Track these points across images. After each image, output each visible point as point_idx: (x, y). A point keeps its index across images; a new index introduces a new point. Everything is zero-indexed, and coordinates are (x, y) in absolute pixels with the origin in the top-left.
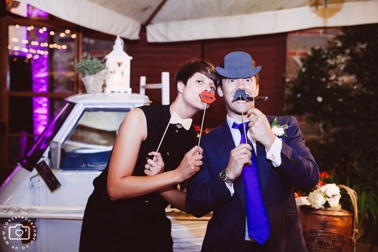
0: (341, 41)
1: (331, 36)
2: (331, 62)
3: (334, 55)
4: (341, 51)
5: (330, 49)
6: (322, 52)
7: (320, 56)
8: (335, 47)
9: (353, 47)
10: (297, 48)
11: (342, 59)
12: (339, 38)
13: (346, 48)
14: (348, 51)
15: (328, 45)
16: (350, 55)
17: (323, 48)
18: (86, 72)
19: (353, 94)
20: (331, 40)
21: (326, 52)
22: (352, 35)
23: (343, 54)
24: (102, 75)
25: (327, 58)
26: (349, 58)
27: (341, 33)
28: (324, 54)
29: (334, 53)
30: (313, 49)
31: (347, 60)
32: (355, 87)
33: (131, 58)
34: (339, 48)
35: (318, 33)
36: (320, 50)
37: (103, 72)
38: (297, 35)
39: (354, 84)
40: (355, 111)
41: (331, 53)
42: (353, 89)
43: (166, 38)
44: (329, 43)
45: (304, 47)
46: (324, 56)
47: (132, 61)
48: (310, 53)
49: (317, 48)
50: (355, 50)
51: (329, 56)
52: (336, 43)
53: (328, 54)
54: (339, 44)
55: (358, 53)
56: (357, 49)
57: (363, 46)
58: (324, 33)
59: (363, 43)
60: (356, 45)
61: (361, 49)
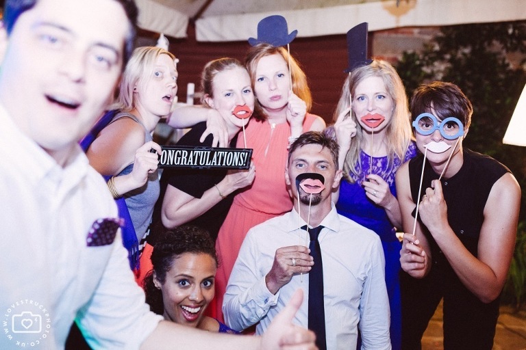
0: (439, 43)
1: (428, 38)
2: (426, 70)
3: (430, 61)
4: (439, 56)
5: (425, 54)
6: (416, 57)
7: (413, 62)
8: (432, 52)
9: (453, 52)
10: (385, 52)
11: (440, 67)
12: (438, 39)
13: (446, 53)
14: (448, 57)
15: (423, 49)
16: (450, 61)
17: (418, 52)
20: (427, 43)
21: (421, 57)
22: (453, 36)
23: (442, 59)
25: (421, 65)
26: (449, 65)
27: (440, 34)
28: (418, 59)
29: (430, 58)
30: (405, 54)
31: (446, 68)
33: (177, 61)
34: (436, 52)
35: (412, 33)
36: (414, 54)
38: (386, 34)
41: (427, 58)
43: (221, 36)
44: (425, 45)
45: (394, 51)
46: (418, 62)
48: (400, 58)
49: (410, 52)
50: (456, 56)
51: (425, 63)
52: (433, 47)
53: (424, 59)
54: (437, 48)
55: (460, 59)
56: (459, 55)
57: (467, 51)
58: (420, 33)
59: (465, 46)
60: (457, 49)
61: (464, 54)
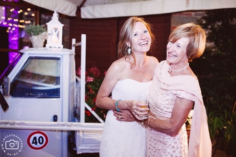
0: (205, 20)
1: (199, 17)
4: (205, 26)
9: (213, 24)
10: (177, 24)
12: (204, 18)
13: (209, 25)
14: (210, 27)
16: (211, 29)
18: (32, 33)
19: (212, 54)
20: (199, 19)
22: (213, 16)
23: (207, 28)
24: (43, 36)
26: (210, 31)
27: (206, 15)
31: (209, 33)
32: (214, 50)
33: (63, 25)
34: (204, 24)
35: (191, 15)
37: (44, 33)
38: (177, 15)
39: (213, 48)
40: (213, 65)
42: (212, 51)
44: (198, 21)
47: (63, 27)
50: (214, 26)
52: (202, 22)
54: (204, 22)
55: (216, 28)
56: (216, 26)
57: (220, 24)
58: (195, 15)
59: (219, 22)
60: (215, 23)
61: (218, 25)
